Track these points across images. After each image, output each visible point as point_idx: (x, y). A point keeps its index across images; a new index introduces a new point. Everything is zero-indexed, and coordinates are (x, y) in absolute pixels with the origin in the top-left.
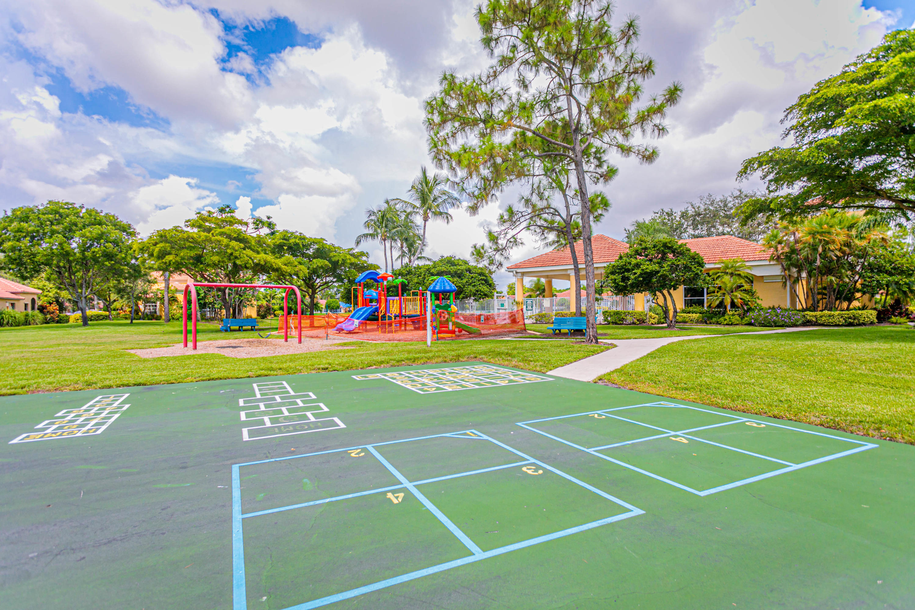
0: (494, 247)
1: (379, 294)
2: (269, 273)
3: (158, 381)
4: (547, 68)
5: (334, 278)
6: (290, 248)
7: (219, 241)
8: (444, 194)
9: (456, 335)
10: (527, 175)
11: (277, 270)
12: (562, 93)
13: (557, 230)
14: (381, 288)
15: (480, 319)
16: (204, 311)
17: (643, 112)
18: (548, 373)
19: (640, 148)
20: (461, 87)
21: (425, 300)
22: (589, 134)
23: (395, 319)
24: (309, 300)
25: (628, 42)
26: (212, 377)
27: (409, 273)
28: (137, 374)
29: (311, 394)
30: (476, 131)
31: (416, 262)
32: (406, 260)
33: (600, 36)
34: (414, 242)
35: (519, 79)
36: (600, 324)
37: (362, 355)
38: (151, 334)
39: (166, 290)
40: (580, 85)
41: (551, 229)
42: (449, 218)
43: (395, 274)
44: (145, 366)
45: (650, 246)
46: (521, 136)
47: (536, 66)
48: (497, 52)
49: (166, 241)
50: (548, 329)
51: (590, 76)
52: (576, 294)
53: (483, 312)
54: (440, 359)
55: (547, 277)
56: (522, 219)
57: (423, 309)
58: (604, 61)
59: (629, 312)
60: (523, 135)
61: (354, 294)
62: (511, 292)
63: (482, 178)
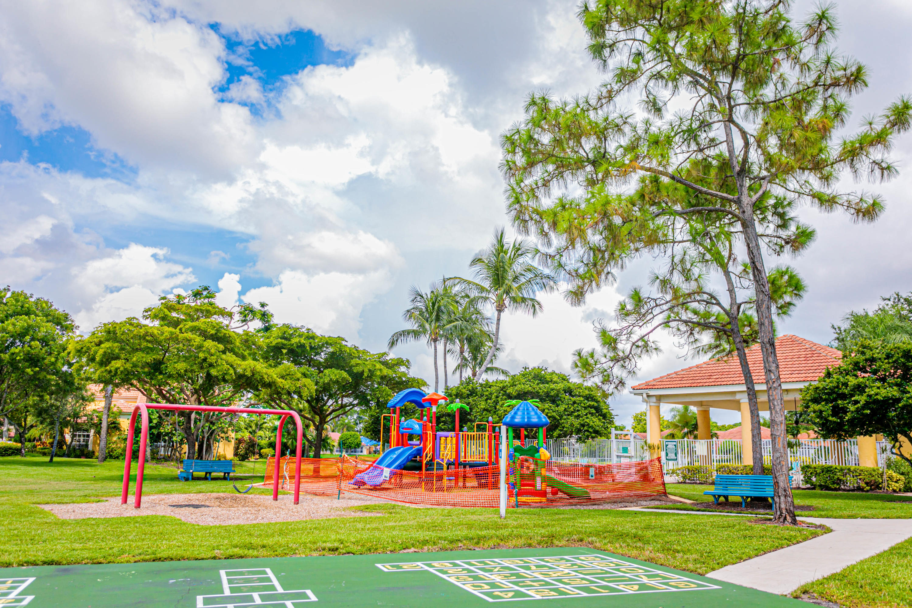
0: (611, 354)
1: (424, 427)
2: (258, 390)
3: (79, 558)
4: (691, 82)
5: (355, 399)
6: (291, 352)
7: (189, 341)
8: (529, 270)
9: (548, 500)
10: (663, 242)
11: (269, 385)
12: (716, 119)
13: (716, 328)
14: (428, 416)
15: (587, 473)
16: (156, 446)
17: (852, 142)
18: (708, 575)
19: (851, 198)
20: (557, 114)
21: (497, 438)
22: (763, 178)
23: (448, 468)
24: (315, 433)
25: (819, 41)
26: (158, 556)
27: (473, 393)
28: (49, 546)
29: (309, 592)
30: (581, 176)
31: (484, 376)
32: (467, 373)
33: (774, 34)
34: (481, 344)
35: (647, 99)
36: (799, 488)
37: (394, 528)
38: (77, 480)
39: (106, 412)
40: (746, 106)
41: (705, 326)
42: (537, 307)
43: (450, 395)
44: (62, 532)
45: (880, 356)
46: (651, 182)
47: (675, 80)
48: (612, 63)
49: (115, 339)
50: (705, 494)
51: (761, 92)
52: (753, 435)
53: (592, 461)
54: (522, 541)
55: (700, 404)
56: (657, 311)
57: (493, 452)
58: (781, 70)
59: (849, 469)
60: (656, 181)
61: (384, 425)
62: (639, 427)
63: (591, 248)
